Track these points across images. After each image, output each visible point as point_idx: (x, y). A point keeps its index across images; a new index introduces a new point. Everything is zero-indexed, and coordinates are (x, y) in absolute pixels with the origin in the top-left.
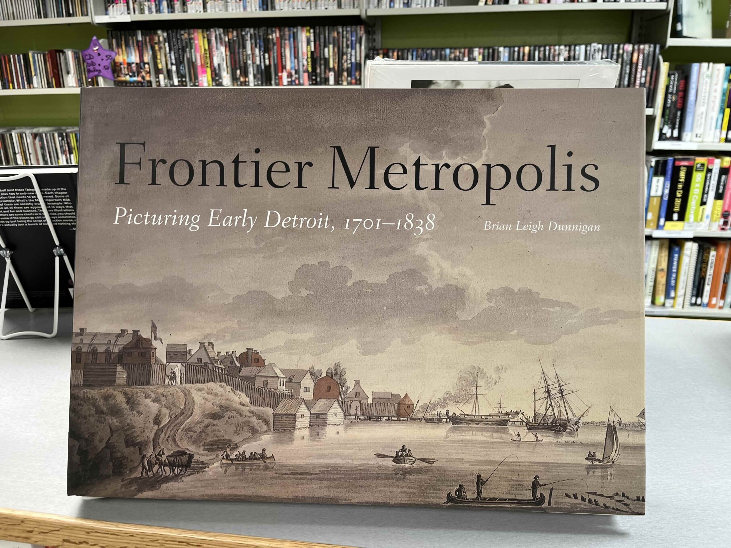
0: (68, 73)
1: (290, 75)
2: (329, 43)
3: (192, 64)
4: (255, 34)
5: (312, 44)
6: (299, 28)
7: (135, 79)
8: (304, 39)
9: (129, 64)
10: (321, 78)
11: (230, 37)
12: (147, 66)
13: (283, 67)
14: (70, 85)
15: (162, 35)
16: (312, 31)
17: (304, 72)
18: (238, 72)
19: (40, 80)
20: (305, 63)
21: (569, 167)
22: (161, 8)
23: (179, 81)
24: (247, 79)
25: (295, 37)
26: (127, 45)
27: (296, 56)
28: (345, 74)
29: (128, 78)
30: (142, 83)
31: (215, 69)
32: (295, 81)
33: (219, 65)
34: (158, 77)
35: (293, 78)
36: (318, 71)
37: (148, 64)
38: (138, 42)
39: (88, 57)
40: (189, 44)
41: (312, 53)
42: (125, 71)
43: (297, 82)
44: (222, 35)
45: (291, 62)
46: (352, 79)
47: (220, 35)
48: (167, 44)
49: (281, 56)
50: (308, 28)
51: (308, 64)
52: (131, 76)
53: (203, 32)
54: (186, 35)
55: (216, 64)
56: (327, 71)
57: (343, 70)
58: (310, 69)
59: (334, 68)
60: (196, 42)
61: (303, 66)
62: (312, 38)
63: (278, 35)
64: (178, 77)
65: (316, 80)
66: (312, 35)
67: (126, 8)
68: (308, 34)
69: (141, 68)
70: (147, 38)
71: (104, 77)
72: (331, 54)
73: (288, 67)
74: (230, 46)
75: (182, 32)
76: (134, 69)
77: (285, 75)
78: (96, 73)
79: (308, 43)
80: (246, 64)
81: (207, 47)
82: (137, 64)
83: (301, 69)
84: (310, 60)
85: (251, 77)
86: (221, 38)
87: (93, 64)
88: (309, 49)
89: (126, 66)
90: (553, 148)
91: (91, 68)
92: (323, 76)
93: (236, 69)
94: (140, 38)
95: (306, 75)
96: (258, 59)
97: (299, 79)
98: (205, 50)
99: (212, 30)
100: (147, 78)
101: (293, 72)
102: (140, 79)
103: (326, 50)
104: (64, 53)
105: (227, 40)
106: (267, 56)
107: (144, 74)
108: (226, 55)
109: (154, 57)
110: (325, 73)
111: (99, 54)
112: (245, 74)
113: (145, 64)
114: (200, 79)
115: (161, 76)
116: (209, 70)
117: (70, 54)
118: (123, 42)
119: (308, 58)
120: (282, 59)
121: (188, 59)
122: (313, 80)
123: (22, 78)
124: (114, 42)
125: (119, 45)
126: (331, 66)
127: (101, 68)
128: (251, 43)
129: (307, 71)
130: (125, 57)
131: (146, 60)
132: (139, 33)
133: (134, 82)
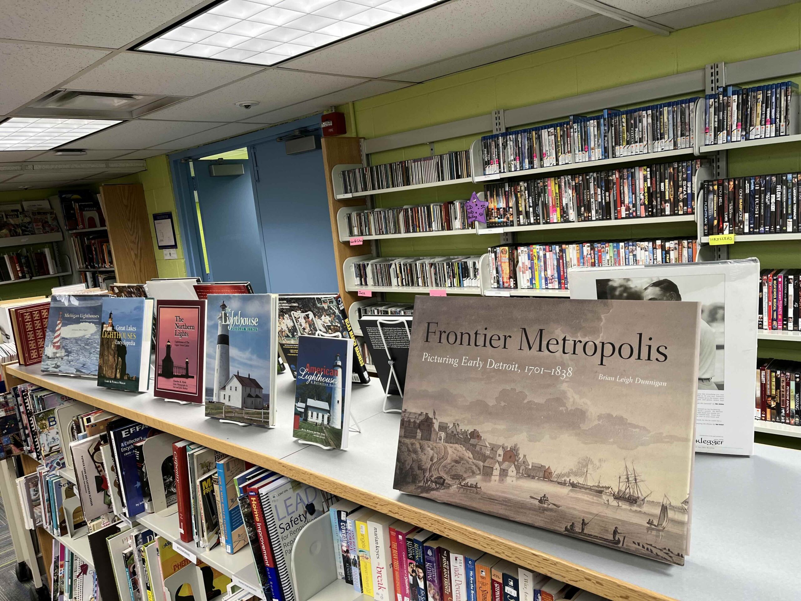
0: (456, 219)
1: (628, 209)
2: (665, 179)
3: (545, 205)
4: (598, 177)
5: (649, 181)
6: (637, 168)
7: (502, 220)
8: (641, 177)
9: (498, 209)
10: (657, 210)
11: (577, 181)
12: (511, 209)
13: (622, 202)
14: (457, 227)
15: (523, 185)
16: (648, 170)
17: (641, 205)
18: (583, 208)
19: (437, 225)
20: (642, 197)
21: (650, 347)
22: (524, 165)
23: (534, 220)
24: (590, 215)
25: (633, 176)
26: (498, 195)
27: (634, 192)
28: (681, 204)
29: (497, 220)
30: (507, 222)
31: (563, 208)
32: (632, 214)
33: (567, 204)
34: (519, 218)
35: (631, 211)
36: (654, 203)
37: (512, 208)
38: (505, 192)
39: (469, 208)
40: (544, 190)
41: (649, 188)
42: (495, 214)
43: (634, 214)
44: (570, 181)
45: (629, 197)
46: (688, 208)
47: (568, 180)
48: (527, 192)
49: (621, 193)
50: (645, 167)
51: (644, 198)
52: (499, 218)
53: (555, 180)
54: (541, 184)
55: (564, 204)
56: (663, 203)
57: (679, 201)
58: (647, 203)
59: (670, 199)
60: (549, 188)
61: (641, 199)
62: (649, 176)
63: (617, 176)
64: (534, 217)
65: (652, 211)
66: (649, 173)
67: (498, 167)
68: (645, 173)
69: (507, 212)
70: (512, 188)
71: (478, 221)
72: (667, 187)
73: (626, 202)
74: (576, 188)
75: (539, 181)
76: (502, 212)
77: (623, 208)
78: (474, 219)
79: (645, 180)
80: (589, 202)
81: (557, 191)
82: (504, 208)
83: (638, 203)
84: (646, 194)
85: (593, 212)
86: (569, 183)
87: (472, 212)
88: (646, 185)
89: (496, 211)
90: (641, 335)
91: (471, 215)
92: (659, 207)
93: (581, 207)
94: (507, 189)
95: (643, 207)
96: (599, 197)
97: (636, 211)
98: (556, 193)
99: (562, 177)
100: (511, 219)
101: (631, 206)
102: (505, 220)
103: (662, 184)
104: (453, 204)
105: (574, 184)
106: (607, 194)
107: (508, 216)
108: (573, 196)
109: (517, 202)
110: (661, 204)
111: (476, 205)
112: (589, 210)
113: (509, 208)
114: (551, 216)
115: (521, 217)
116: (558, 209)
117: (457, 204)
118: (495, 193)
119: (645, 192)
120: (621, 195)
121: (542, 202)
122: (649, 211)
123: (425, 223)
124: (488, 193)
125: (492, 196)
126: (667, 198)
127: (477, 215)
128: (594, 185)
129: (644, 204)
130: (496, 204)
131: (510, 205)
132: (507, 185)
133: (501, 222)
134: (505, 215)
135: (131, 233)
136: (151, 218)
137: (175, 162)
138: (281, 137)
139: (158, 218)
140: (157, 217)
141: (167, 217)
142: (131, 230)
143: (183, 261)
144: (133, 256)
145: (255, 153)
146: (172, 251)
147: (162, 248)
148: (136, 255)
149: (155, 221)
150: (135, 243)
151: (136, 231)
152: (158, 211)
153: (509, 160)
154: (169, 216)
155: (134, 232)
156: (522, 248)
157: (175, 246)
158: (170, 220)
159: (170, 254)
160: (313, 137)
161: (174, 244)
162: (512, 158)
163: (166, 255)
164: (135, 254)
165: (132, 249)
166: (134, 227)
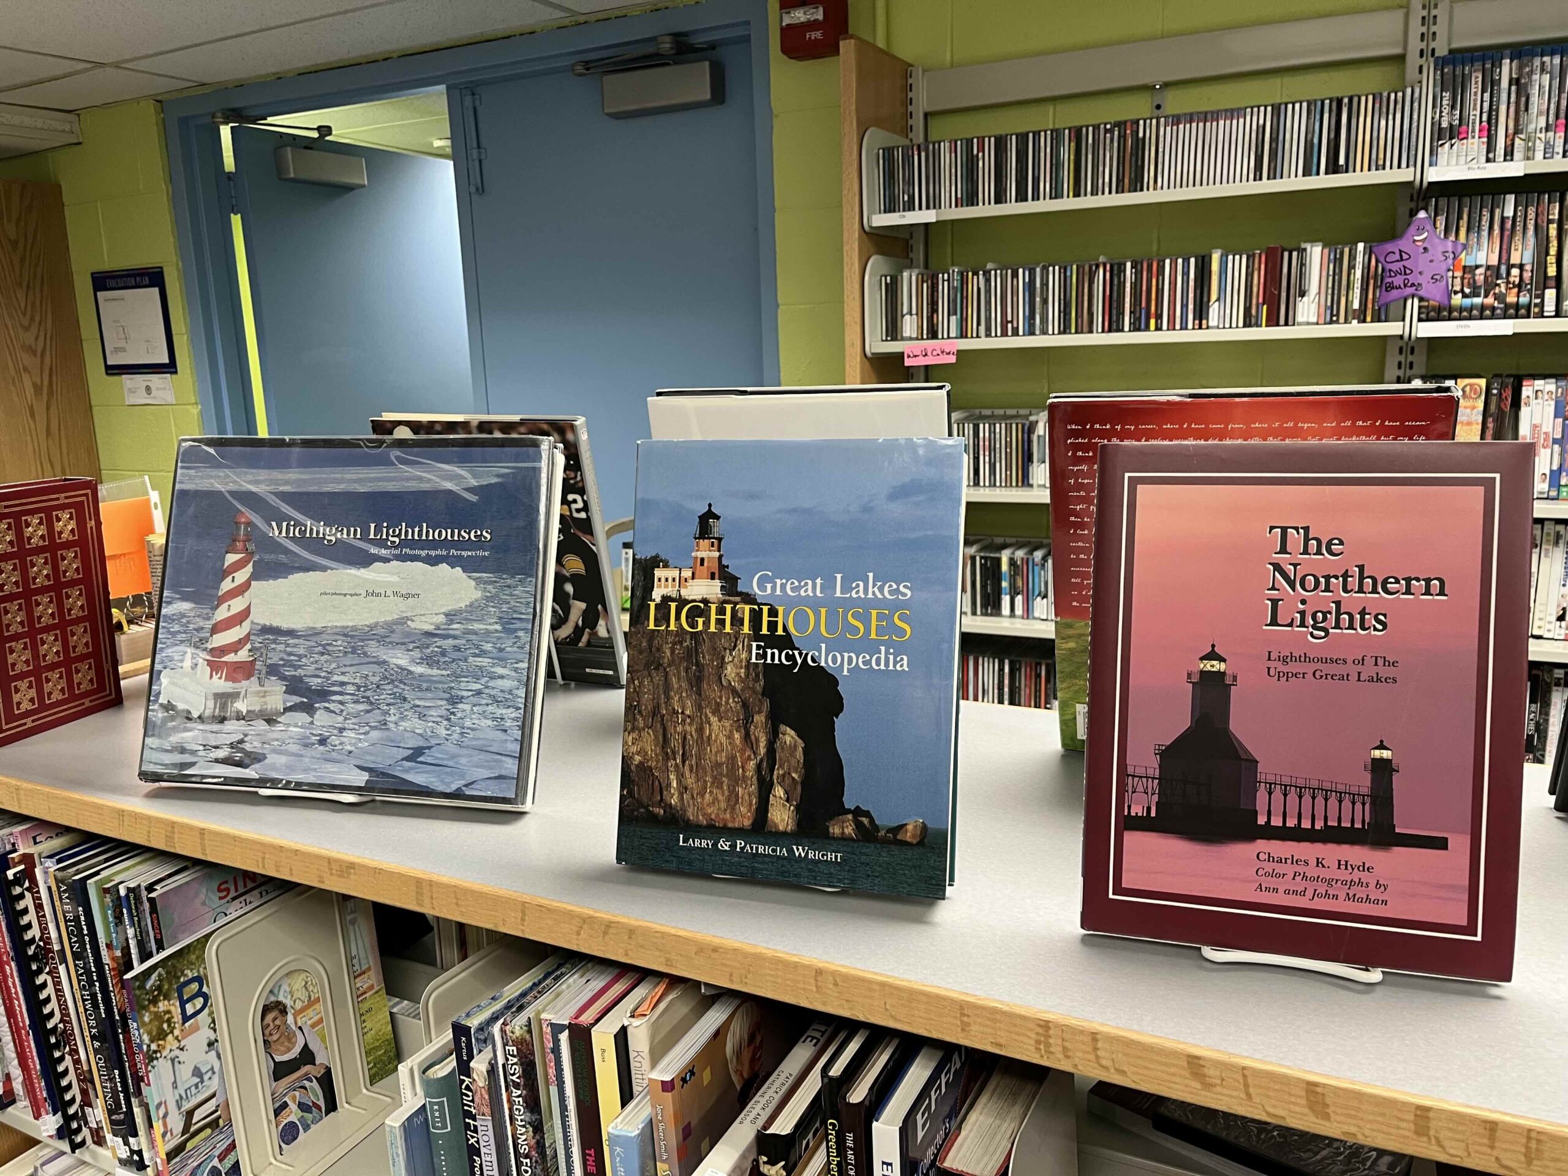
0: (1303, 294)
7: (1477, 301)
12: (1515, 272)
19: (1228, 311)
26: (1473, 227)
30: (1493, 309)
34: (1541, 296)
37: (1520, 266)
38: (1504, 218)
39: (1397, 257)
52: (1465, 296)
67: (1485, 146)
70: (1531, 210)
76: (1480, 279)
78: (1409, 291)
82: (1488, 268)
91: (1398, 280)
94: (1510, 211)
100: (1511, 299)
102: (1490, 300)
107: (1503, 289)
109: (1542, 250)
111: (1426, 250)
113: (1511, 266)
115: (1550, 293)
117: (1316, 253)
118: (1464, 222)
123: (1184, 306)
125: (1451, 228)
127: (1424, 280)
131: (1515, 259)
132: (1511, 199)
133: (1472, 308)
134: (1489, 287)
135: (26, 322)
136: (83, 286)
137: (184, 122)
138: (587, 62)
139: (111, 283)
140: (103, 281)
141: (147, 281)
142: (24, 314)
143: (195, 411)
144: (29, 390)
145: (475, 109)
146: (155, 380)
147: (114, 370)
148: (38, 389)
149: (99, 294)
150: (34, 353)
151: (37, 319)
152: (109, 263)
153: (1531, 127)
154: (154, 278)
155: (32, 319)
156: (1539, 384)
157: (171, 367)
158: (156, 291)
159: (148, 389)
160: (707, 64)
161: (167, 361)
162: (1542, 123)
163: (132, 391)
164: (35, 385)
165: (25, 369)
166: (33, 305)
